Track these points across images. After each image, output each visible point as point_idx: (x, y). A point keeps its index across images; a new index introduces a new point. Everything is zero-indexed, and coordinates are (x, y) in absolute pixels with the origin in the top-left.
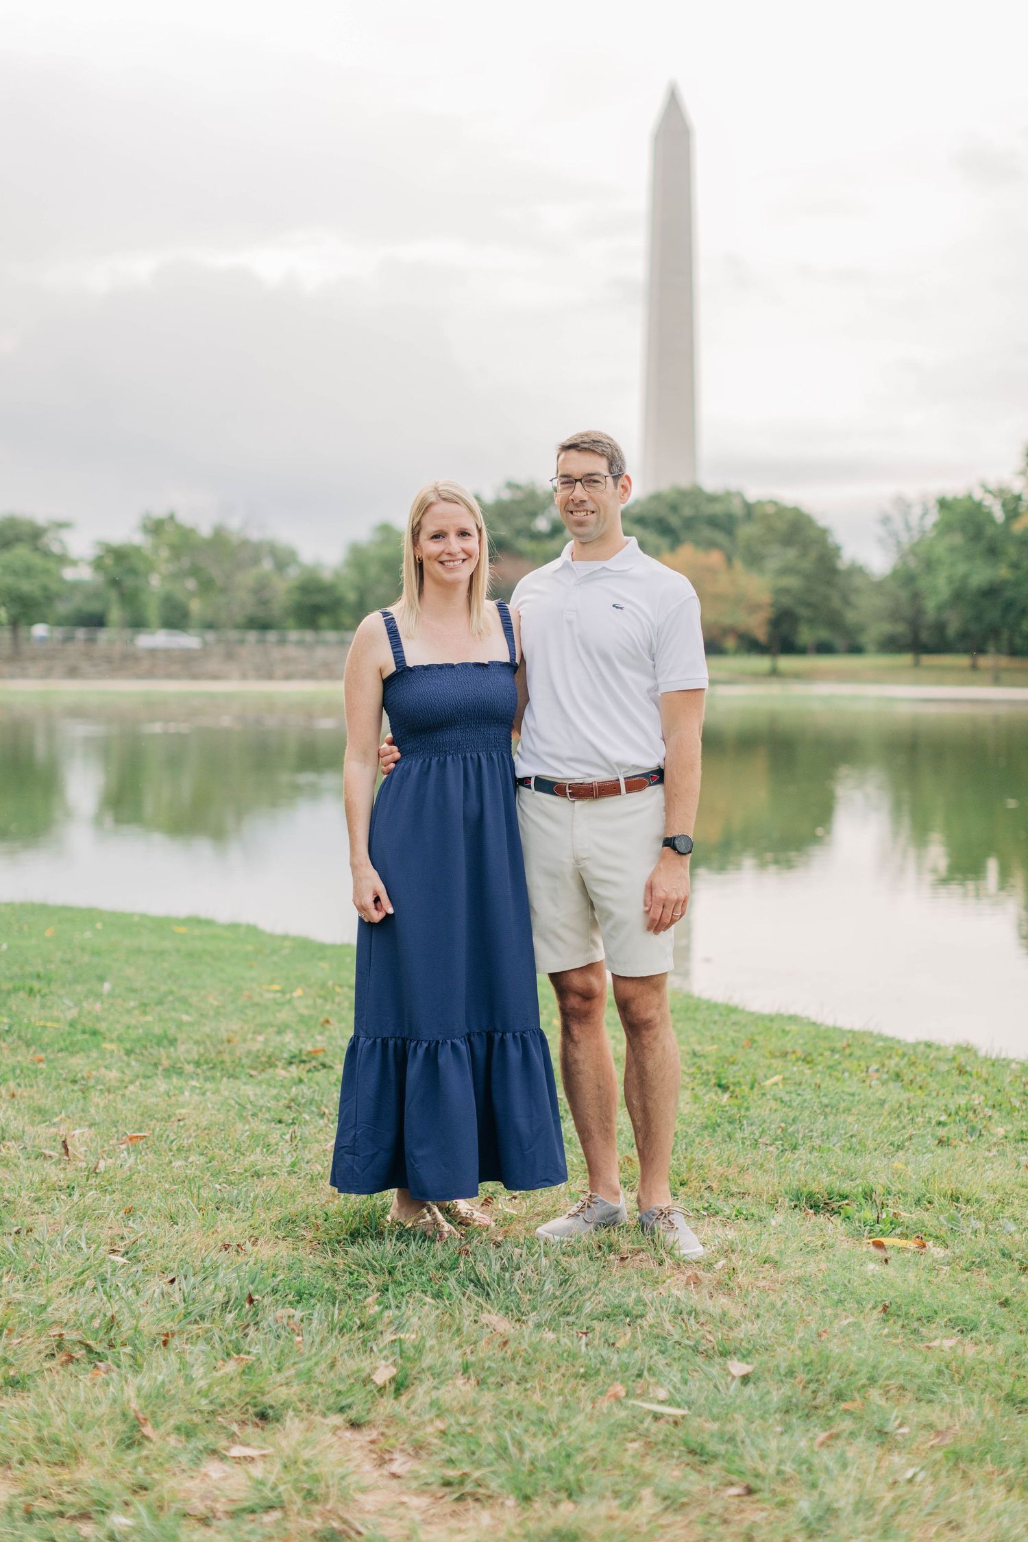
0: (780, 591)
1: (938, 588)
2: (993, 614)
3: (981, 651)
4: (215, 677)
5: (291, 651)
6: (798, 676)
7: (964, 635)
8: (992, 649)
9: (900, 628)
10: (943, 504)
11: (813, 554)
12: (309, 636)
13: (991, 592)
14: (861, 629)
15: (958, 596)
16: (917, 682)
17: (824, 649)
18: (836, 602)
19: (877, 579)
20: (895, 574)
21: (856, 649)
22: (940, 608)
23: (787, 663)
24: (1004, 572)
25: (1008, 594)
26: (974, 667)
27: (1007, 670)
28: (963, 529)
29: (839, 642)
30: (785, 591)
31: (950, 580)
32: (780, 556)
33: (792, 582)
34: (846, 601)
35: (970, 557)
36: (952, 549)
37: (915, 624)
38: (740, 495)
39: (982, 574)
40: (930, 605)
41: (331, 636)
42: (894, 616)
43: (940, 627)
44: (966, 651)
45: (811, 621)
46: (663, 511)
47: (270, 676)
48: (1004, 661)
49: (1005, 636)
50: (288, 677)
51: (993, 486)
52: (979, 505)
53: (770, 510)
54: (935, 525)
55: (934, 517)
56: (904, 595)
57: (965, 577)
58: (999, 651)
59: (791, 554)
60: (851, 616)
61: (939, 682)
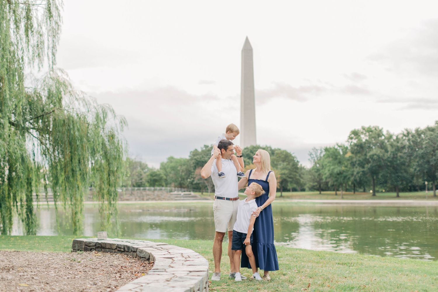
0: (282, 174)
1: (326, 173)
2: (341, 180)
3: (338, 190)
4: (127, 200)
5: (148, 192)
6: (288, 197)
7: (333, 185)
8: (340, 189)
9: (316, 184)
10: (326, 150)
11: (291, 164)
12: (152, 188)
13: (340, 174)
14: (305, 184)
15: (331, 175)
16: (321, 199)
17: (294, 190)
18: (298, 177)
19: (308, 170)
20: (313, 168)
21: (303, 190)
22: (326, 178)
23: (284, 194)
24: (343, 168)
25: (345, 174)
26: (336, 194)
27: (345, 195)
28: (332, 157)
29: (298, 188)
30: (284, 174)
31: (329, 170)
32: (282, 165)
33: (286, 172)
34: (300, 176)
35: (334, 165)
36: (329, 162)
37: (319, 183)
38: (270, 147)
39: (338, 169)
40: (324, 177)
41: (158, 188)
42: (314, 180)
43: (327, 183)
44: (334, 190)
45: (291, 182)
46: (249, 152)
47: (143, 200)
48: (344, 192)
49: (344, 185)
50: (147, 200)
51: (339, 145)
52: (336, 150)
53: (279, 152)
54: (324, 156)
55: (324, 153)
56: (317, 174)
57: (333, 169)
58: (343, 190)
59: (285, 164)
60: (302, 180)
61: (327, 199)
